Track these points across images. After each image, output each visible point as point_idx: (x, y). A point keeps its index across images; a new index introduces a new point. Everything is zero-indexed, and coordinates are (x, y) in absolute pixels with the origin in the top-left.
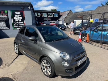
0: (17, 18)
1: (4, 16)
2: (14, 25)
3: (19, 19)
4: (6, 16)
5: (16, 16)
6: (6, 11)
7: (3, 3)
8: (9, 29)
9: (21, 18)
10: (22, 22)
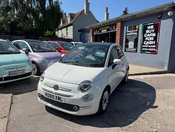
0: (148, 35)
1: (134, 34)
2: (143, 46)
3: (151, 37)
4: (136, 33)
5: (147, 31)
6: (137, 27)
7: (135, 15)
8: (136, 52)
9: (154, 35)
10: (154, 43)
